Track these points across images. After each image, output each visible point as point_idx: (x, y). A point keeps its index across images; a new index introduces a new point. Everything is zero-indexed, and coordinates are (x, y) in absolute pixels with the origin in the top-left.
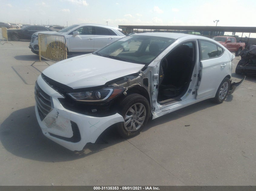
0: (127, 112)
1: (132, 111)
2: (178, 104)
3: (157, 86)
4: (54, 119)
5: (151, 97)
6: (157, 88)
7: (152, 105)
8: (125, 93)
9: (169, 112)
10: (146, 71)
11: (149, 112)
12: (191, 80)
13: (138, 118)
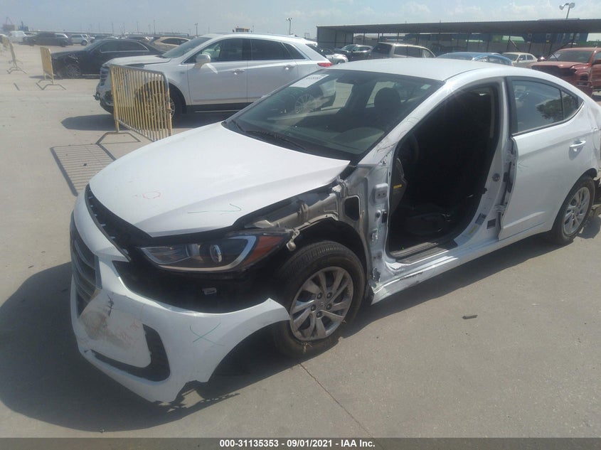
0: (298, 294)
1: (313, 288)
2: (446, 258)
3: (384, 216)
4: (103, 319)
5: (368, 247)
6: (384, 220)
7: (371, 266)
8: (290, 245)
9: (421, 279)
10: (353, 177)
11: (363, 285)
12: (486, 190)
13: (330, 305)
